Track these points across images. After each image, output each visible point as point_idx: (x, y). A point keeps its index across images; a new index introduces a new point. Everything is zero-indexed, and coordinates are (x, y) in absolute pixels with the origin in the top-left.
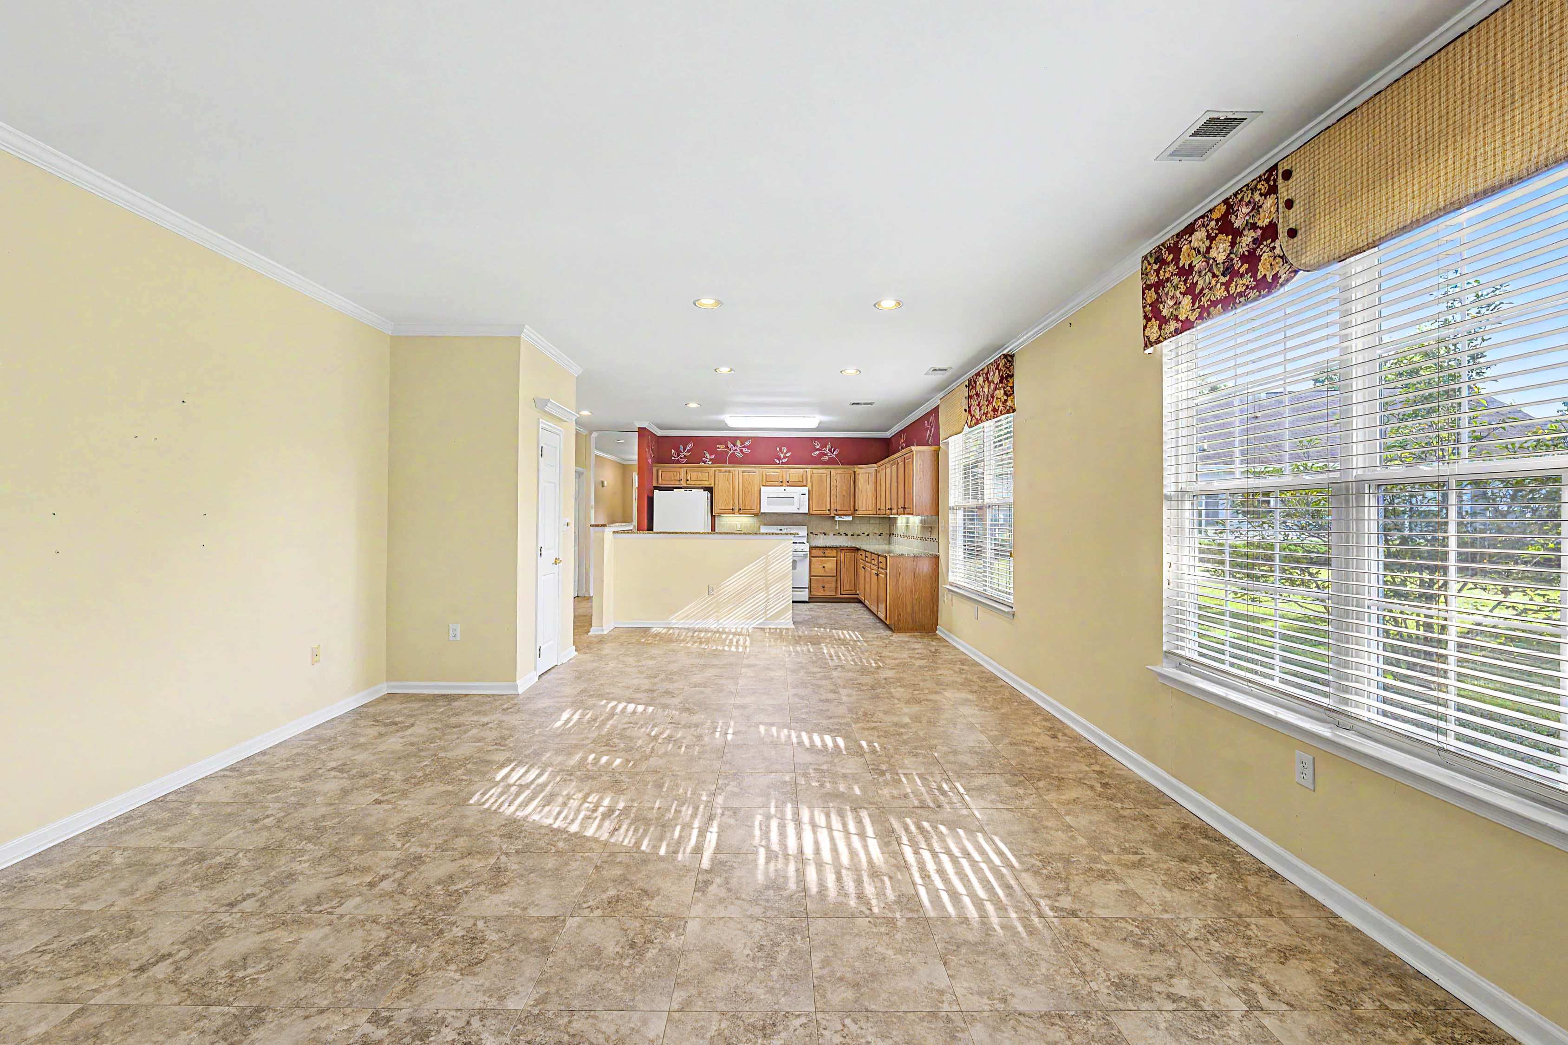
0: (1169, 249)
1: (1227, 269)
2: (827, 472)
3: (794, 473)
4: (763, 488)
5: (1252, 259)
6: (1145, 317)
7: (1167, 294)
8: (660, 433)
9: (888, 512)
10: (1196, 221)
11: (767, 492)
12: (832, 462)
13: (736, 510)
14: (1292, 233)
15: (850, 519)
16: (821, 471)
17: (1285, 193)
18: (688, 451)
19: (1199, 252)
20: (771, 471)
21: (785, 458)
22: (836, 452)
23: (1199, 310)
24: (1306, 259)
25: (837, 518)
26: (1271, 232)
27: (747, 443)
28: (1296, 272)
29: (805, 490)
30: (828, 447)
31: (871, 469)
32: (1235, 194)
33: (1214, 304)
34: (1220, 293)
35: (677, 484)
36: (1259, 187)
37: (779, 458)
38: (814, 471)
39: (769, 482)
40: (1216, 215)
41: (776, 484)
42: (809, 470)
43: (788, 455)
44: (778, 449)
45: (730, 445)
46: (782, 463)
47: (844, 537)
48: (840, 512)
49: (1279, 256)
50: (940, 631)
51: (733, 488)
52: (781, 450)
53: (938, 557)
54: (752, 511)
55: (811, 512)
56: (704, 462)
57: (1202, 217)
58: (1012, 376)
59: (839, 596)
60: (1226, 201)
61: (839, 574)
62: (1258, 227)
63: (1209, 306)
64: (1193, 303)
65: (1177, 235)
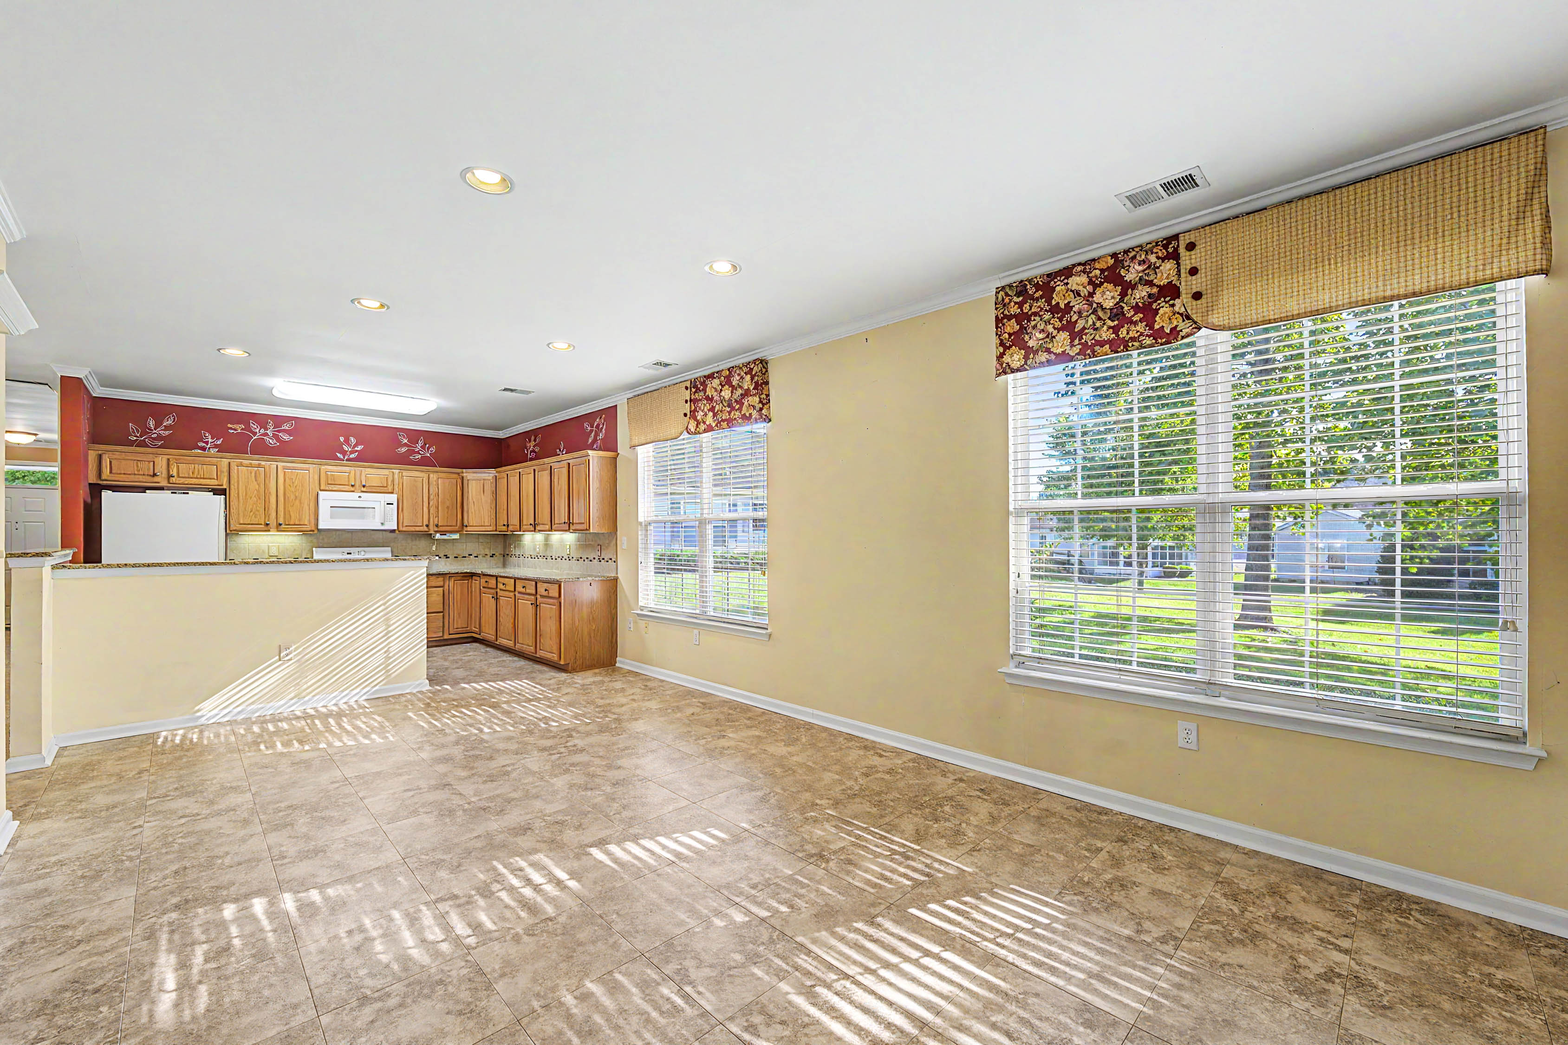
0: (1037, 287)
1: (1116, 315)
2: (425, 476)
3: (374, 474)
4: (322, 494)
5: (1148, 311)
6: (1002, 344)
7: (1034, 327)
8: (98, 391)
9: (505, 528)
10: (1074, 266)
11: (327, 499)
12: (424, 462)
13: (273, 523)
14: (1197, 296)
15: (457, 536)
16: (417, 475)
17: (1188, 262)
18: (167, 428)
19: (1079, 295)
20: (330, 468)
21: (351, 453)
22: (433, 449)
23: (1080, 347)
24: (1214, 319)
25: (438, 536)
26: (1171, 291)
27: (286, 427)
28: (1199, 329)
29: (393, 498)
30: (420, 443)
31: (489, 474)
32: (1126, 252)
33: (1102, 344)
34: (1106, 334)
35: (147, 481)
36: (1155, 250)
37: (344, 453)
38: (405, 473)
39: (332, 485)
40: (1102, 265)
41: (347, 488)
42: (394, 473)
43: (359, 448)
44: (342, 439)
45: (254, 426)
46: (348, 460)
47: (444, 559)
48: (441, 529)
49: (1178, 313)
50: (621, 662)
51: (266, 494)
52: (347, 441)
53: (616, 579)
54: (304, 528)
55: (401, 529)
56: (204, 449)
57: (1084, 264)
58: (767, 383)
59: (446, 637)
60: (1114, 255)
61: (446, 607)
62: (1155, 285)
63: (1094, 345)
64: (1072, 340)
65: (1048, 275)
